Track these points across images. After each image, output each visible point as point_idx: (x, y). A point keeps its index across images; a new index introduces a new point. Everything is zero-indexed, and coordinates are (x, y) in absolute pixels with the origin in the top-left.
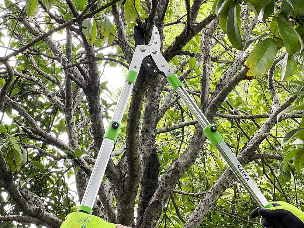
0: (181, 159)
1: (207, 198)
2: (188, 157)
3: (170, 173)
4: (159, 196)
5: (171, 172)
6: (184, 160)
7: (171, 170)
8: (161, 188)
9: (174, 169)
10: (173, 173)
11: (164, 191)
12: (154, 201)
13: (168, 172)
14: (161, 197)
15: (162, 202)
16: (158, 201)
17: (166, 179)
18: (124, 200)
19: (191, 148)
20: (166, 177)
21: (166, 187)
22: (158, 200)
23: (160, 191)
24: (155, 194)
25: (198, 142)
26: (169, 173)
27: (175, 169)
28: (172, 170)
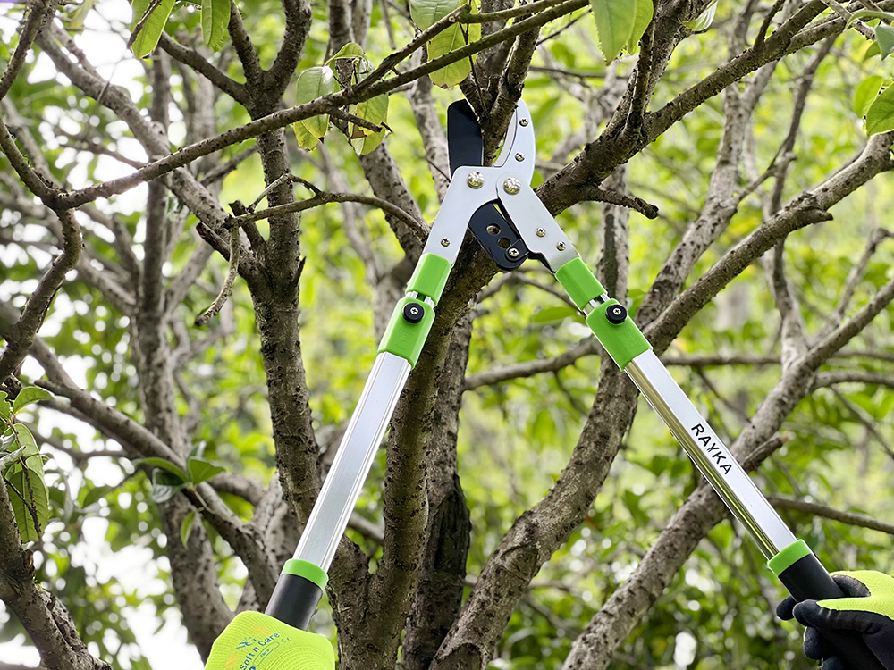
0: (545, 514)
1: (600, 629)
2: (567, 510)
3: (509, 559)
4: (476, 630)
5: (514, 554)
6: (553, 516)
7: (512, 550)
8: (483, 604)
9: (523, 546)
10: (519, 558)
11: (490, 615)
12: (460, 647)
13: (505, 554)
14: (480, 635)
15: (484, 651)
16: (473, 647)
17: (496, 576)
18: (366, 641)
19: (575, 480)
20: (498, 571)
21: (497, 601)
22: (470, 641)
23: (477, 614)
24: (461, 621)
25: (597, 462)
26: (507, 558)
27: (527, 545)
28: (517, 547)
